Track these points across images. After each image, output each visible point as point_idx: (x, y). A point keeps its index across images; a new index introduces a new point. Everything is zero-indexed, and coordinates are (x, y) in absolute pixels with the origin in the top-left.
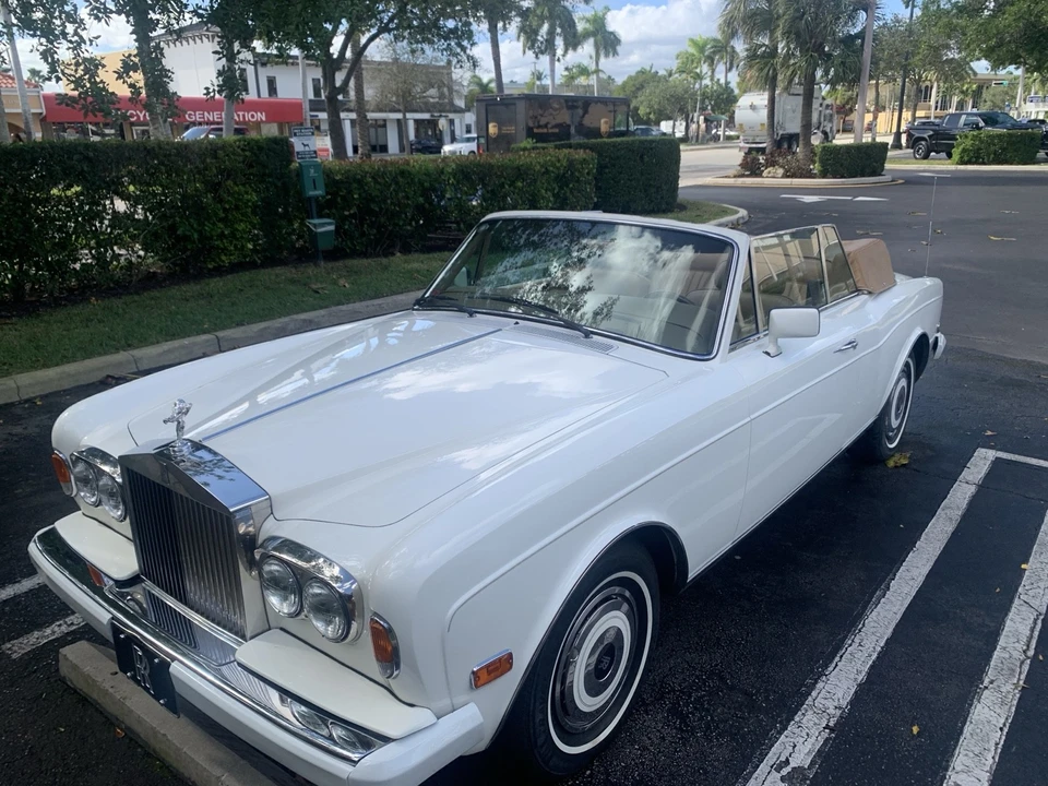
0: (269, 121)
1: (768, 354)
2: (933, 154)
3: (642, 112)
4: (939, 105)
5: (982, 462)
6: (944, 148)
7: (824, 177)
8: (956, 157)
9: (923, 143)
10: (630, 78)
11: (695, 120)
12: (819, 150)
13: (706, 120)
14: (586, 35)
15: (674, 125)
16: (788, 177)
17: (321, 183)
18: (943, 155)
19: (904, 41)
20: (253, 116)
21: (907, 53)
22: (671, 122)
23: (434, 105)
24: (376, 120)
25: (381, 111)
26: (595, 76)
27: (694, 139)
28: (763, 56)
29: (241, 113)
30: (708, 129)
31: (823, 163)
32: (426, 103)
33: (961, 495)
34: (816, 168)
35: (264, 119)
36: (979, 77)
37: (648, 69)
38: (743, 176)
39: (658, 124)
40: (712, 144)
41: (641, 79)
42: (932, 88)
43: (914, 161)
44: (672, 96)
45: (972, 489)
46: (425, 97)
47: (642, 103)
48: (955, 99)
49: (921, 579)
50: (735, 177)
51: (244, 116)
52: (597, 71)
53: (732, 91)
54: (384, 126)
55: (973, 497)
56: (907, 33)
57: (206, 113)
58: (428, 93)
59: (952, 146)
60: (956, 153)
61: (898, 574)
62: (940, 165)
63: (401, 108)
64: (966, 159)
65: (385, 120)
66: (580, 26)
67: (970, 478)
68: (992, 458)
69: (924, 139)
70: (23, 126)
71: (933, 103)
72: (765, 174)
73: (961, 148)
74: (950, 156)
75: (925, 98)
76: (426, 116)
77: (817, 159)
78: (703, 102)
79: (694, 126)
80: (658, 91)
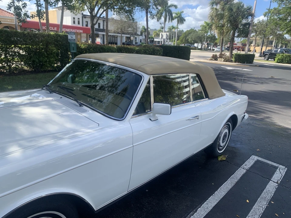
0: (84, 33)
1: (150, 119)
2: (270, 59)
3: (189, 40)
4: (275, 46)
5: (252, 161)
6: (273, 58)
7: (235, 62)
8: (276, 60)
9: (267, 56)
10: (187, 31)
11: (204, 44)
12: (234, 55)
13: (207, 44)
14: (176, 18)
15: (198, 45)
16: (225, 61)
17: (75, 48)
18: (273, 60)
19: (264, 27)
20: (79, 31)
21: (265, 30)
22: (197, 44)
23: (130, 33)
24: (115, 36)
25: (115, 33)
26: (177, 29)
27: (204, 49)
28: (220, 27)
29: (76, 30)
30: (208, 47)
31: (235, 58)
32: (128, 32)
33: (240, 173)
34: (233, 59)
35: (82, 32)
36: (287, 40)
37: (193, 29)
38: (212, 60)
39: (194, 44)
40: (209, 51)
41: (190, 32)
42: (273, 41)
43: (264, 61)
44: (198, 37)
45: (245, 171)
46: (128, 30)
47: (189, 38)
48: (280, 45)
49: (210, 208)
50: (210, 60)
51: (77, 31)
52: (177, 28)
53: (215, 37)
54: (117, 38)
55: (244, 174)
56: (266, 25)
57: (66, 29)
58: (128, 29)
59: (275, 58)
60: (276, 59)
61: (203, 205)
62: (272, 63)
63: (121, 33)
64: (279, 61)
65: (117, 36)
66: (174, 15)
67: (245, 167)
68: (256, 160)
69: (267, 55)
70: (15, 28)
71: (273, 45)
72: (218, 60)
73: (278, 58)
74: (274, 60)
75: (271, 44)
76: (129, 36)
77: (233, 57)
78: (207, 39)
79: (204, 46)
80: (194, 35)
